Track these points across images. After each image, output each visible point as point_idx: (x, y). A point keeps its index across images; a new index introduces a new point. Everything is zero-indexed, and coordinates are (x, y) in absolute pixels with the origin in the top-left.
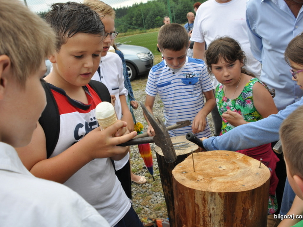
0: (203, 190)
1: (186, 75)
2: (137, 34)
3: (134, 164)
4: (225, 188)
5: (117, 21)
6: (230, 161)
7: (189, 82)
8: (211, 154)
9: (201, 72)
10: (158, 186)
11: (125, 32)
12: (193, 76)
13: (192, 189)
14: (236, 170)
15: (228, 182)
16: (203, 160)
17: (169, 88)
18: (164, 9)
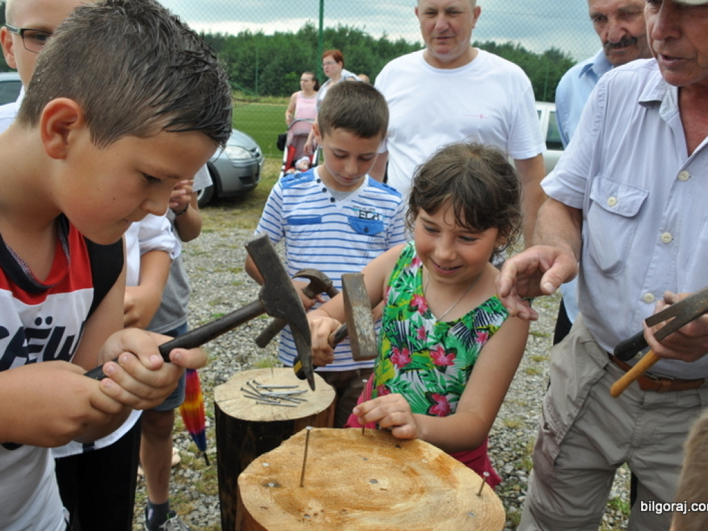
1: (360, 211)
6: (403, 465)
7: (363, 228)
12: (373, 217)
14: (416, 495)
16: (331, 453)
17: (314, 231)
18: (310, 59)
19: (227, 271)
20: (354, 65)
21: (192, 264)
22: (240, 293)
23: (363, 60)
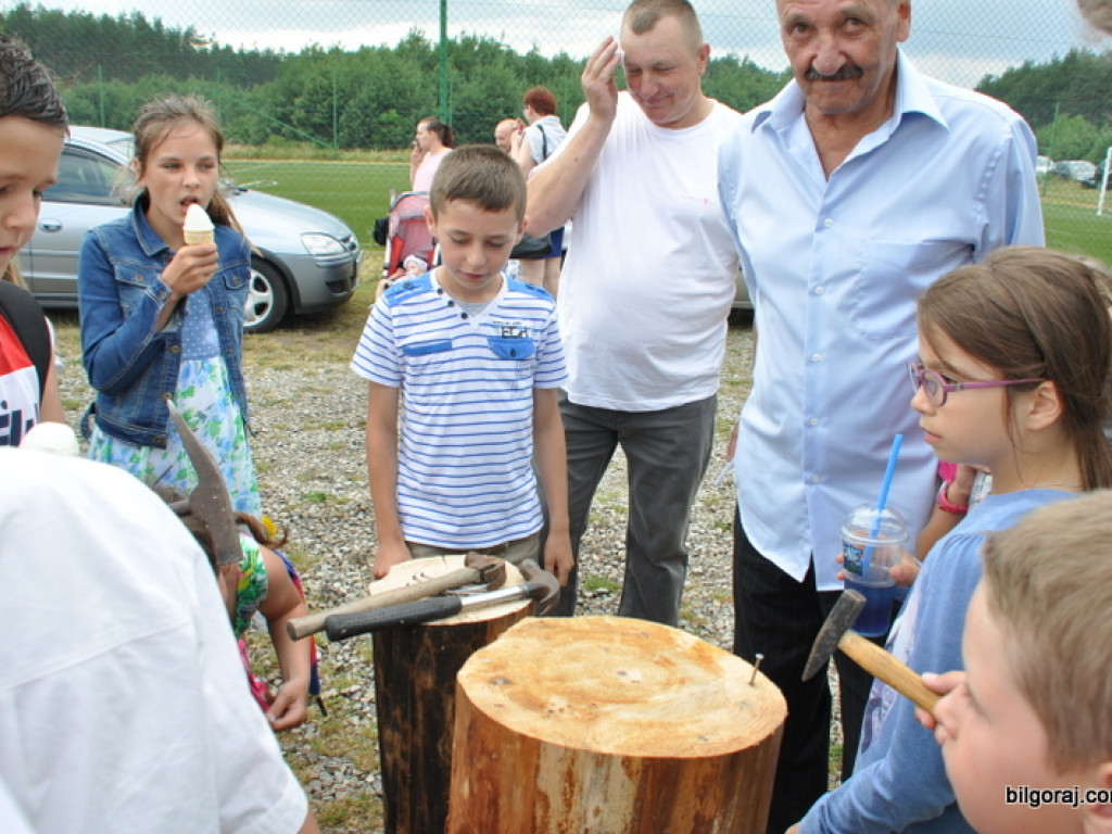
0: (572, 745)
1: (503, 328)
2: (303, 159)
3: (253, 646)
4: (642, 741)
5: (234, 97)
6: (654, 655)
7: (509, 351)
8: (588, 628)
9: (546, 325)
10: (342, 733)
11: (260, 143)
12: (520, 334)
13: (532, 739)
14: (675, 687)
15: (651, 725)
16: (563, 644)
17: (443, 362)
18: (418, 88)
19: (319, 428)
20: (490, 96)
21: (265, 420)
22: (343, 461)
23: (503, 88)
